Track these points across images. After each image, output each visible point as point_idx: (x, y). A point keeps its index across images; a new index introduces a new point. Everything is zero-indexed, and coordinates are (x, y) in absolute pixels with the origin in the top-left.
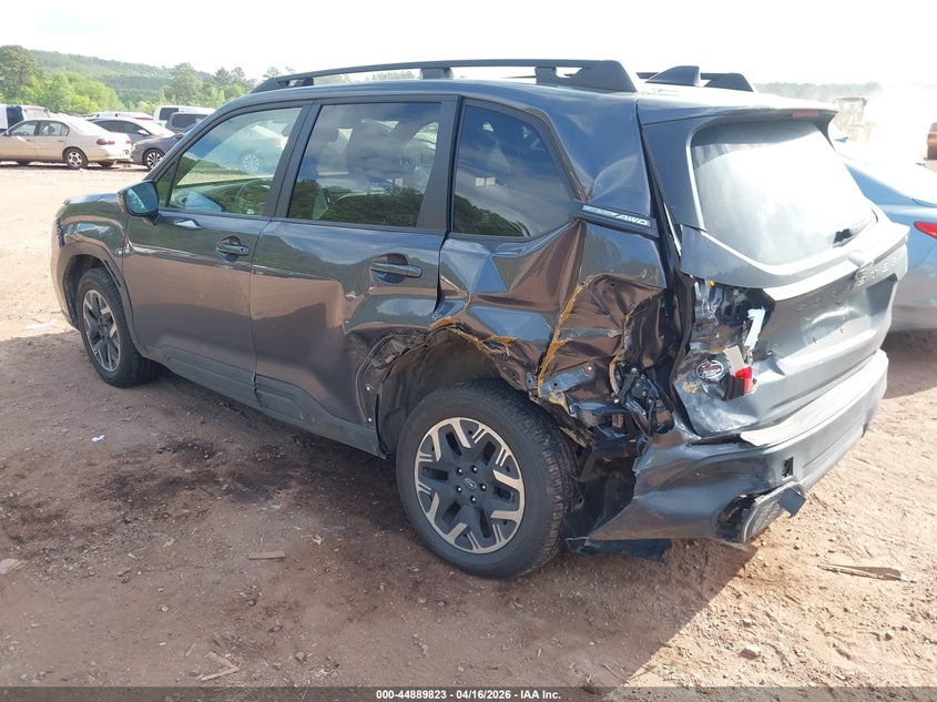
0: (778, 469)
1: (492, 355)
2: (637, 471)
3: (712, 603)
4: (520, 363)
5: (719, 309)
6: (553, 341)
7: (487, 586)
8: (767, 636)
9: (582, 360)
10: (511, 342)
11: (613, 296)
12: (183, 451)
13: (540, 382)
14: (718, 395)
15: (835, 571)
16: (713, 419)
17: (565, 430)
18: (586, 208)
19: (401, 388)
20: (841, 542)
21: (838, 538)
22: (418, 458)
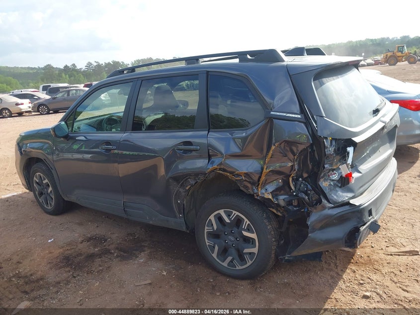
0: (367, 214)
1: (236, 180)
2: (309, 223)
3: (344, 276)
4: (250, 182)
5: (335, 149)
6: (264, 171)
7: (245, 283)
8: (371, 288)
9: (277, 178)
10: (245, 173)
11: (289, 149)
12: (92, 241)
13: (259, 189)
14: (338, 186)
15: (391, 255)
16: (337, 196)
17: (271, 209)
18: (272, 113)
19: (193, 200)
20: (391, 242)
21: (389, 240)
22: (205, 229)
